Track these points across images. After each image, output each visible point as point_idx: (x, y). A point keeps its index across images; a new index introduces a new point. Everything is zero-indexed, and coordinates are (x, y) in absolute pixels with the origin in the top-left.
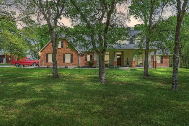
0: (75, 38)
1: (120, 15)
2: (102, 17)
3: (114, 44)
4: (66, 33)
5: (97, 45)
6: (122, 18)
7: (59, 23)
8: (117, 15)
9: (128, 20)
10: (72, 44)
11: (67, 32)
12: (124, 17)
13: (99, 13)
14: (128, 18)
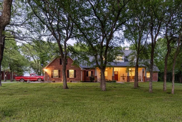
0: (79, 56)
1: (117, 39)
2: (103, 41)
3: (112, 62)
4: (72, 53)
5: (99, 63)
6: (118, 42)
7: (68, 44)
8: (114, 39)
9: (122, 43)
10: (77, 61)
11: (73, 51)
12: (120, 41)
13: (100, 37)
14: (122, 41)
